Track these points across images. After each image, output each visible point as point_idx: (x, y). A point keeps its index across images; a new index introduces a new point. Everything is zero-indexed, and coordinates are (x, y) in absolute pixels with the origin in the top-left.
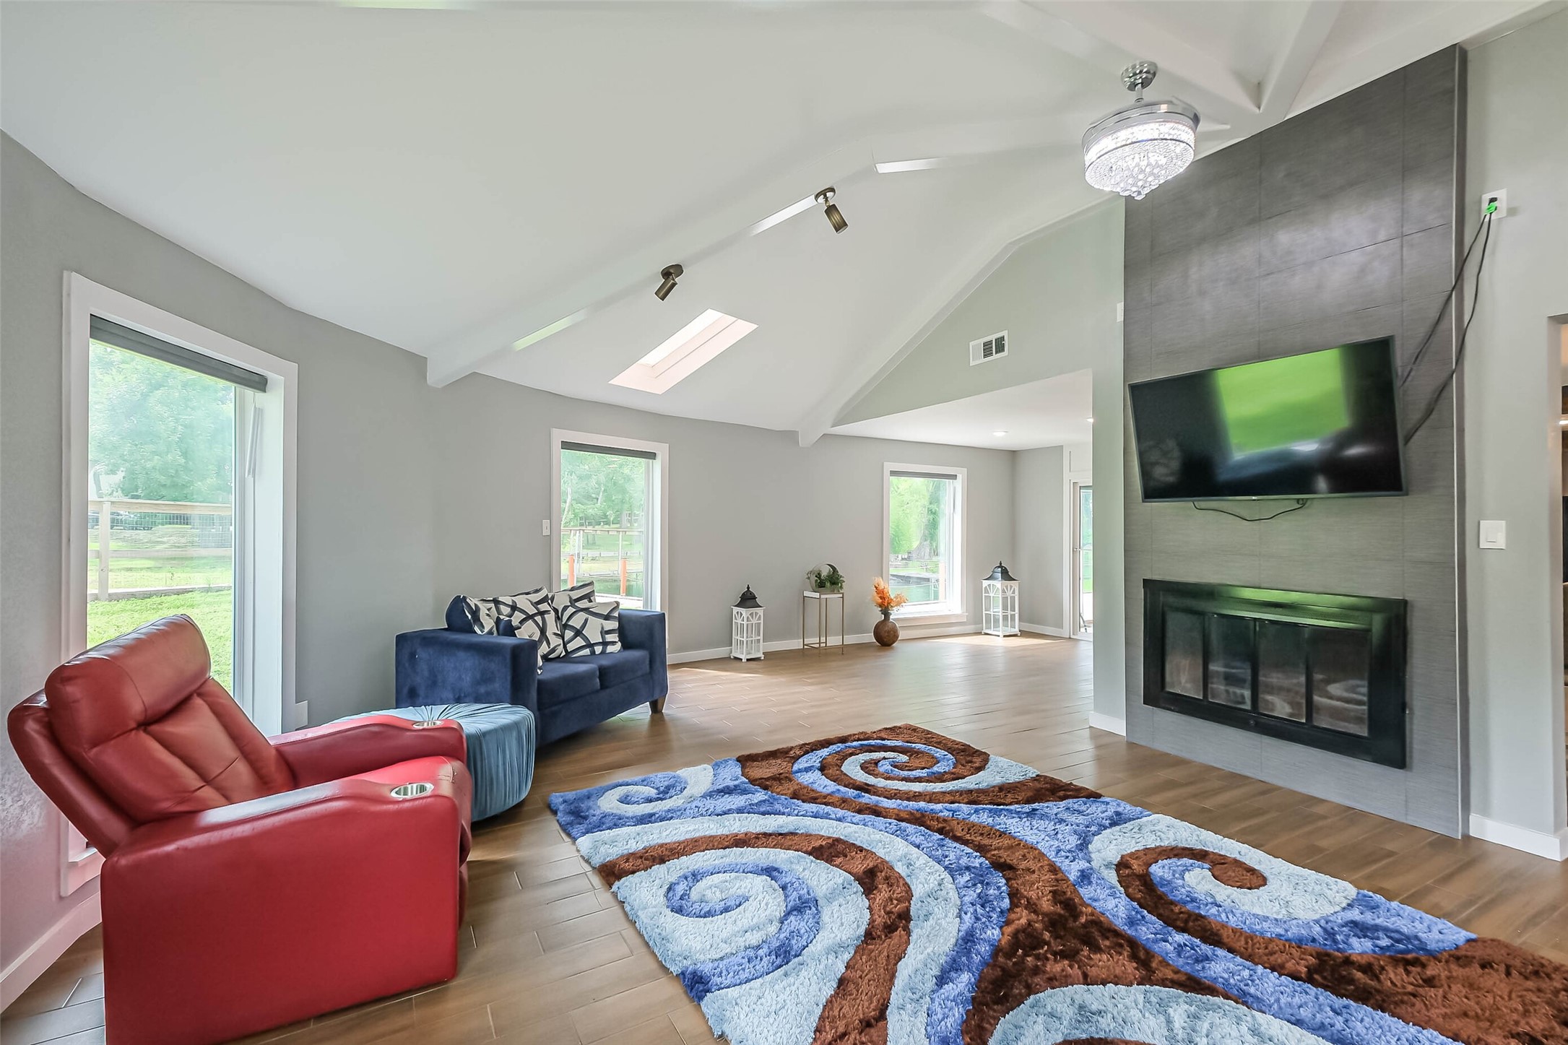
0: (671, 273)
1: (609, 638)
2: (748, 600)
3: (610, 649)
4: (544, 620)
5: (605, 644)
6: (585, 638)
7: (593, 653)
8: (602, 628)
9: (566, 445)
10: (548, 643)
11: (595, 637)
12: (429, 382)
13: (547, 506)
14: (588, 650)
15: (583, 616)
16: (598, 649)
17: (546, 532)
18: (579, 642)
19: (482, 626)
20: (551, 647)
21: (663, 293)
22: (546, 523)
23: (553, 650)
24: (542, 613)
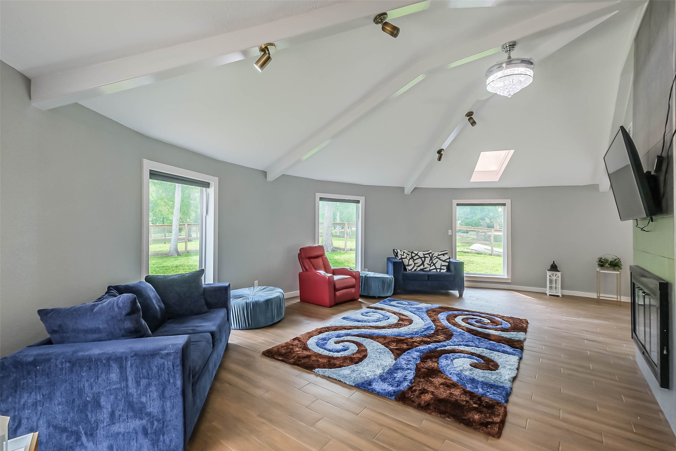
0: (439, 152)
1: (442, 267)
2: (554, 268)
3: (442, 271)
4: (425, 260)
5: (441, 269)
6: (435, 266)
7: (437, 271)
8: (441, 264)
9: (458, 205)
10: (424, 266)
11: (438, 266)
12: (405, 193)
13: (451, 225)
14: (435, 270)
15: (437, 259)
16: (438, 270)
17: (450, 234)
18: (433, 267)
19: (398, 257)
20: (425, 267)
21: (440, 159)
22: (450, 231)
23: (426, 268)
24: (425, 257)
